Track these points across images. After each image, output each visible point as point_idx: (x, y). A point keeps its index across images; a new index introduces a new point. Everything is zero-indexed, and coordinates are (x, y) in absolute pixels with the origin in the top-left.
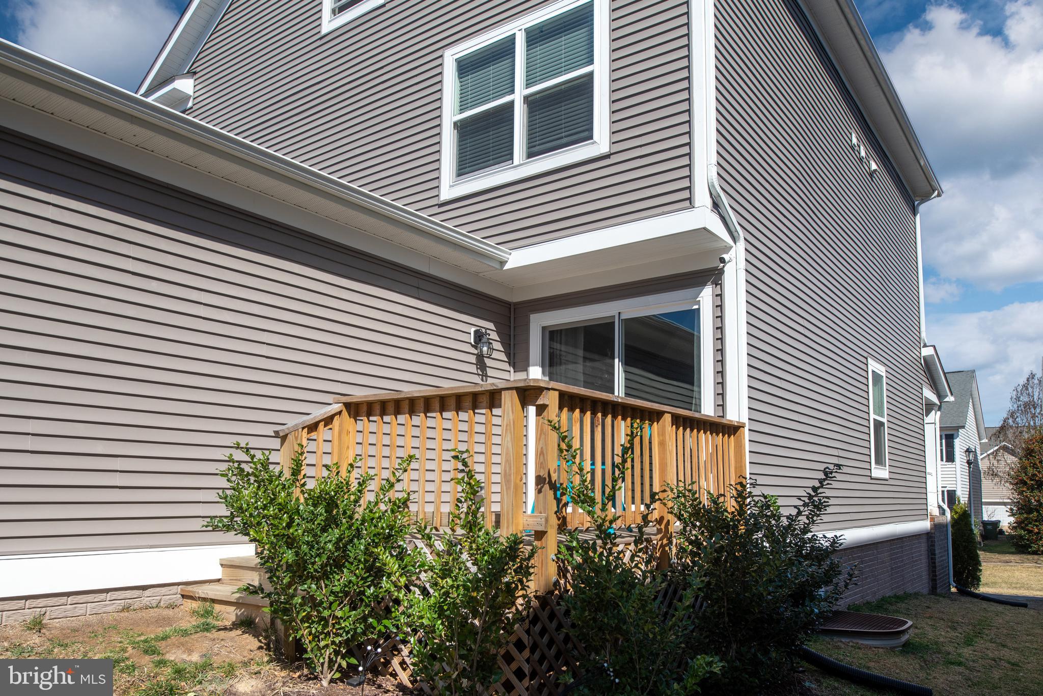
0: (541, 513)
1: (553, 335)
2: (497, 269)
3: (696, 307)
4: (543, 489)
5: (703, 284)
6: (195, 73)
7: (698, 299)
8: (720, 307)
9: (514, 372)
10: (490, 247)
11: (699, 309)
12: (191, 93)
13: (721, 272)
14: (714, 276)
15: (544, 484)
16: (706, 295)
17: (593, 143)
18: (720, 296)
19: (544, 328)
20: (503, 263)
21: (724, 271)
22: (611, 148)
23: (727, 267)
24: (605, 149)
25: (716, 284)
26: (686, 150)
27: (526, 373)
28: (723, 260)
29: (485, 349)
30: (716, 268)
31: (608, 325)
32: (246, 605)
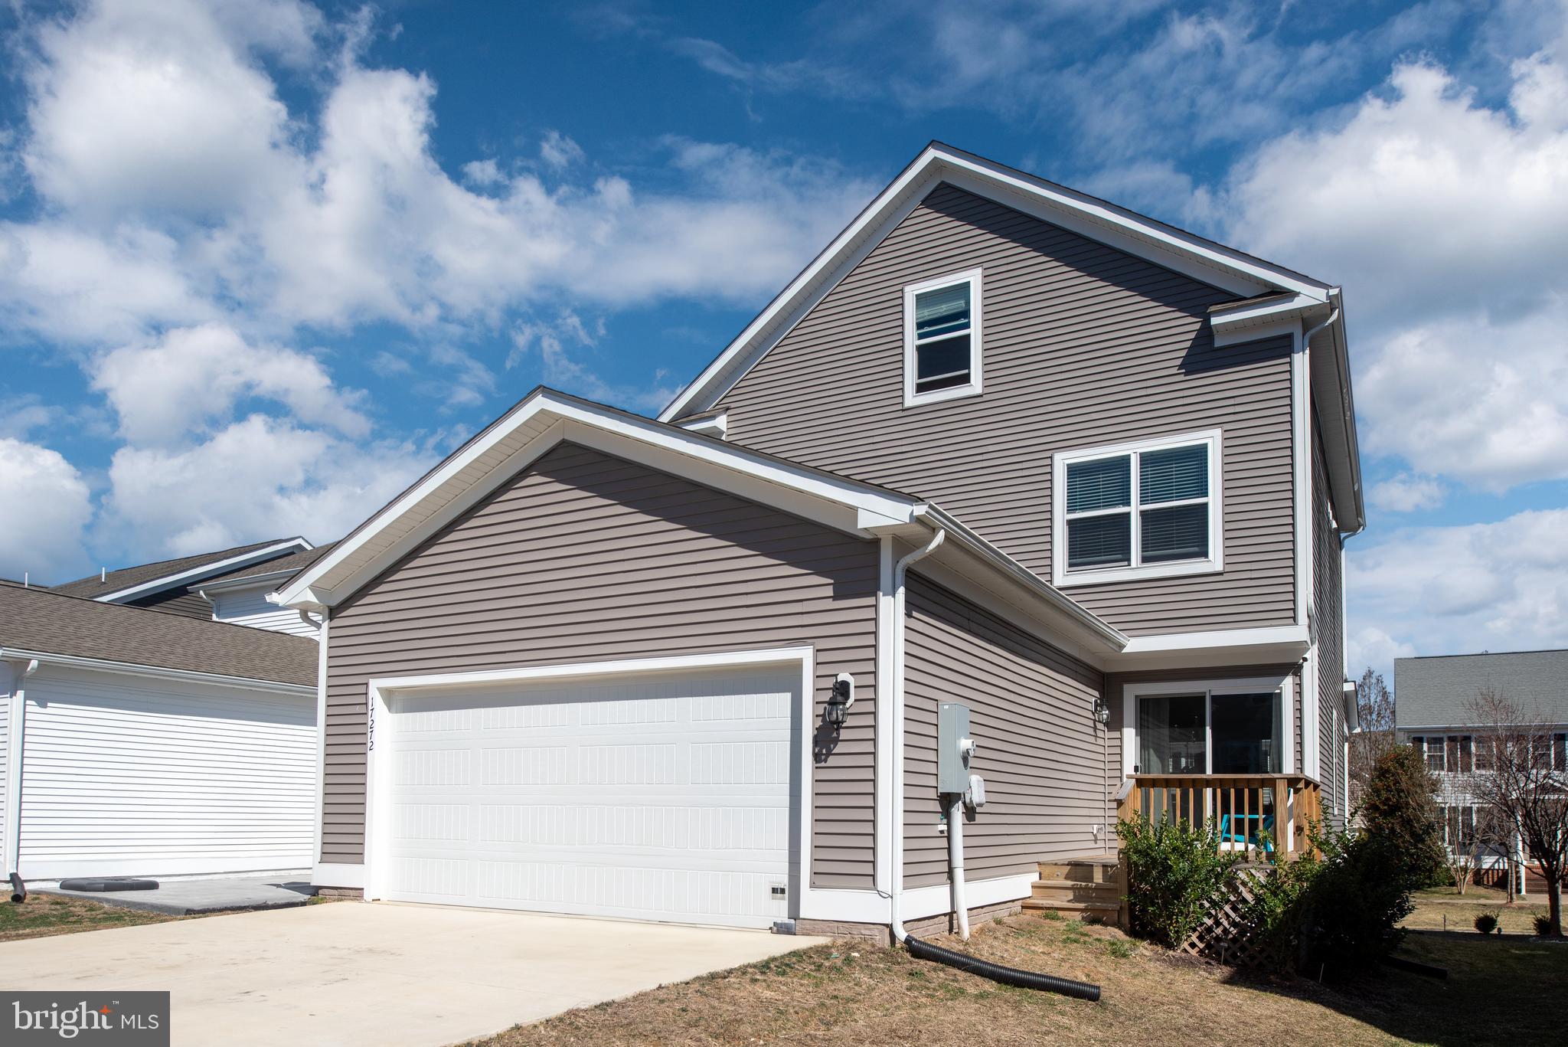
1: (1143, 703)
2: (1116, 651)
3: (1279, 691)
5: (1286, 674)
6: (728, 409)
7: (1281, 686)
8: (1299, 693)
9: (1108, 733)
10: (1113, 631)
11: (1280, 694)
12: (725, 430)
13: (1301, 667)
14: (1295, 669)
16: (1288, 684)
17: (1208, 561)
18: (1300, 685)
19: (1136, 696)
20: (1122, 647)
21: (1303, 667)
22: (1224, 568)
23: (1305, 664)
24: (1219, 568)
25: (1296, 676)
26: (1291, 580)
27: (1119, 733)
28: (1305, 660)
29: (1105, 716)
30: (1296, 664)
31: (1199, 699)
32: (1094, 910)
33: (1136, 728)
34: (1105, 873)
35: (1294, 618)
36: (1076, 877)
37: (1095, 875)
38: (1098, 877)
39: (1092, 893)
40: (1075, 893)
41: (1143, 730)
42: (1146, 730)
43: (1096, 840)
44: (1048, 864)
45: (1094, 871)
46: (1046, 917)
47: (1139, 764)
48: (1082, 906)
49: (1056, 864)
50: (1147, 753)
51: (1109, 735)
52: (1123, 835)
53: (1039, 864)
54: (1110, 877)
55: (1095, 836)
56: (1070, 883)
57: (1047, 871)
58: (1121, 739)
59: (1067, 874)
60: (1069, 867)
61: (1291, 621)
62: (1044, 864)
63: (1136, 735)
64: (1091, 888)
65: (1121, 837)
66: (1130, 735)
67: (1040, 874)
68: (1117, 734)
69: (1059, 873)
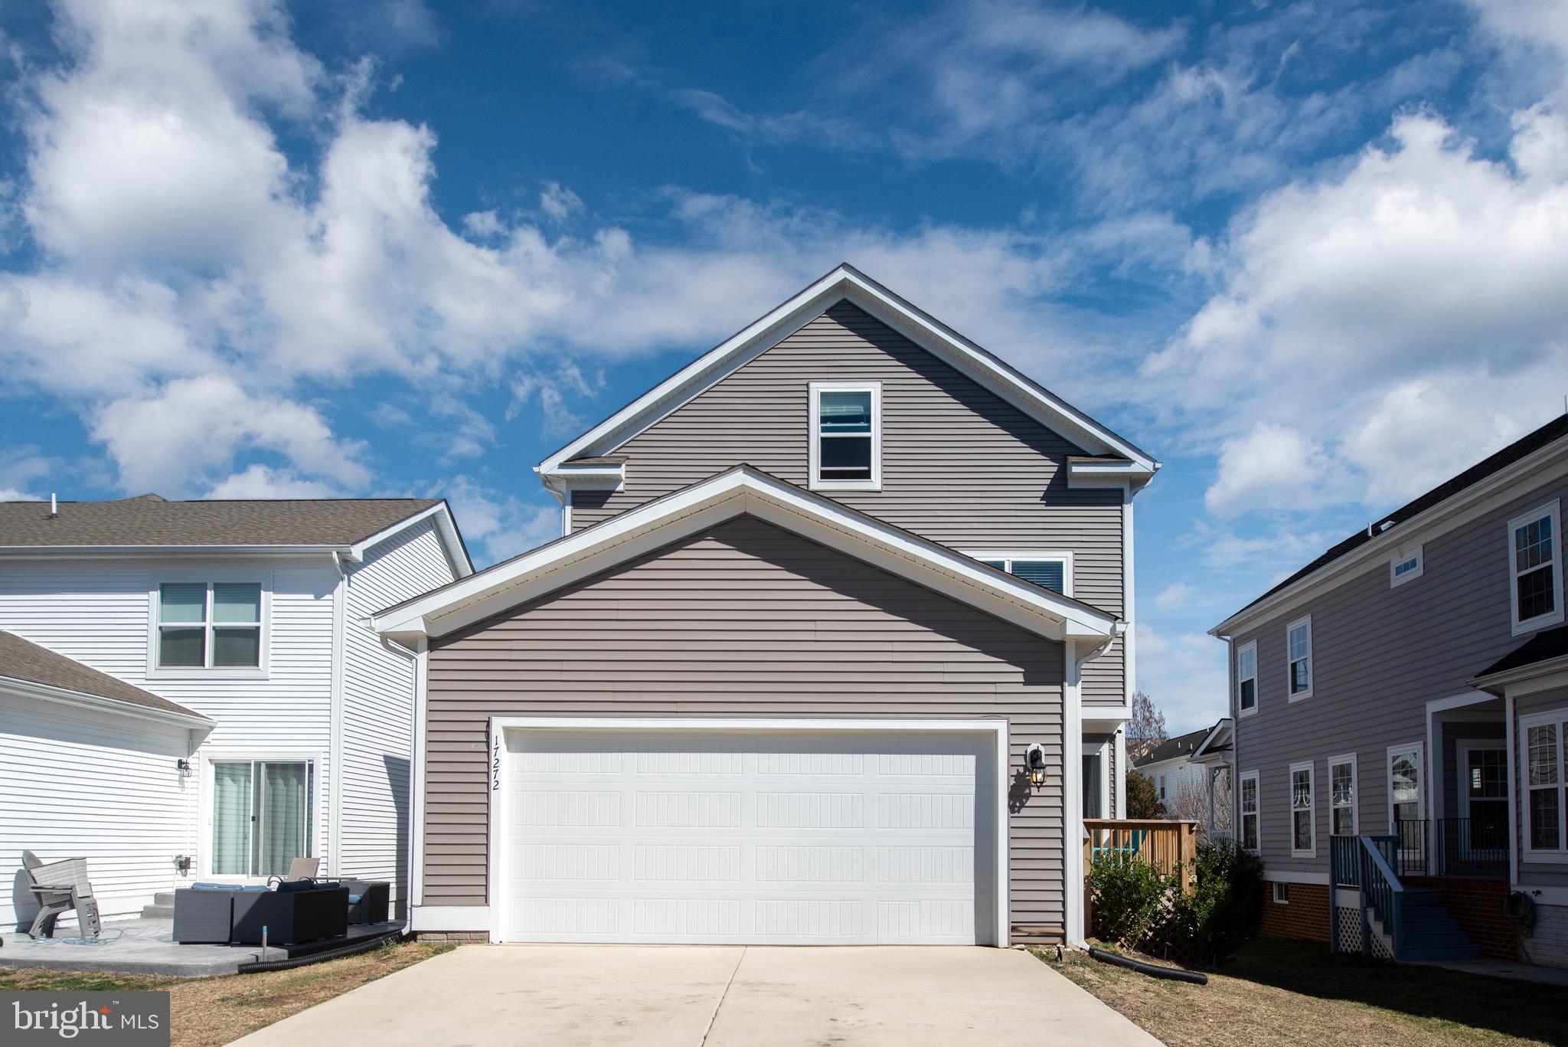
3: (1098, 754)
5: (1104, 742)
8: (1113, 756)
11: (1099, 757)
13: (1115, 737)
14: (1111, 738)
18: (1114, 750)
28: (1119, 731)
35: (1124, 701)
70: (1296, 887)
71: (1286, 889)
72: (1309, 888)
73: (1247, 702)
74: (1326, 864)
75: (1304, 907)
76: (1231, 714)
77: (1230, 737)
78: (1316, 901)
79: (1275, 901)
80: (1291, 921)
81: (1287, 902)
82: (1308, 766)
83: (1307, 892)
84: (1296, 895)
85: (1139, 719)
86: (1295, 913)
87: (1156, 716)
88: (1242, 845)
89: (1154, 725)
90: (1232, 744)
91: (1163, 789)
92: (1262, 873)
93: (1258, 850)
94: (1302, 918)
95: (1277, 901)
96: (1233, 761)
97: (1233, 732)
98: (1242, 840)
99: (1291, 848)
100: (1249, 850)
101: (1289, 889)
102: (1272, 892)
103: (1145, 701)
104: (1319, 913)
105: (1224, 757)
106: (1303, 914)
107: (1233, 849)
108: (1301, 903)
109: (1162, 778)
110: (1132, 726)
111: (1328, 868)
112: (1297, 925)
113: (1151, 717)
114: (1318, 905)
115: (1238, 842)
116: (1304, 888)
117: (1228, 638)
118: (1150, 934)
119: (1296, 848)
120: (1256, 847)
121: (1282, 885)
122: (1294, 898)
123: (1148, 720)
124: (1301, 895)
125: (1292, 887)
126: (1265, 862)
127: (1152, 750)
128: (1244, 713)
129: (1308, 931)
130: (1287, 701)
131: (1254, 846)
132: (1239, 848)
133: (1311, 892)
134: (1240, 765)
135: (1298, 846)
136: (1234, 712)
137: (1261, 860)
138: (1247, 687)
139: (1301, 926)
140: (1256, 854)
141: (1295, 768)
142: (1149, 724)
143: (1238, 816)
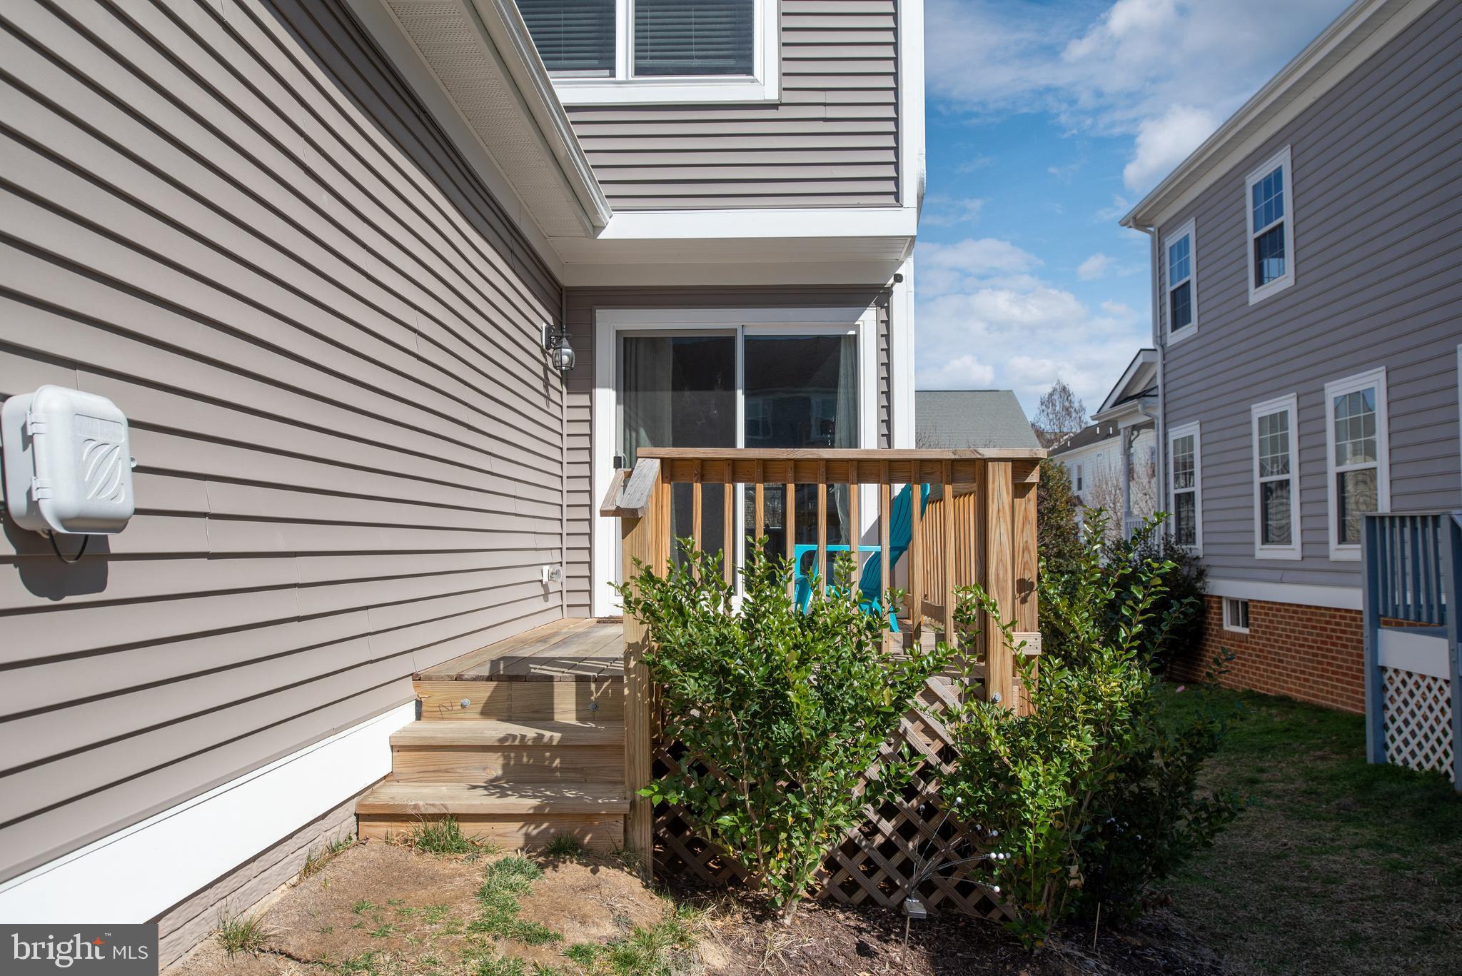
0: (1026, 631)
1: (630, 344)
2: (590, 236)
3: (852, 333)
4: (1029, 598)
5: (866, 305)
7: (857, 323)
8: (886, 337)
9: (568, 393)
11: (855, 338)
13: (888, 292)
14: (879, 295)
15: (1031, 590)
16: (868, 319)
17: (752, 82)
18: (887, 323)
19: (618, 332)
20: (597, 228)
21: (892, 292)
22: (780, 95)
23: (897, 288)
24: (772, 94)
25: (882, 307)
26: (890, 127)
27: (587, 397)
28: (899, 278)
29: (565, 358)
30: (882, 287)
31: (724, 343)
32: (560, 815)
33: (617, 390)
34: (582, 696)
35: (897, 195)
36: (509, 709)
37: (556, 701)
38: (566, 708)
39: (552, 759)
40: (507, 758)
41: (628, 393)
42: (633, 394)
43: (546, 596)
44: (440, 679)
45: (556, 690)
46: (429, 844)
47: (621, 454)
48: (526, 804)
49: (459, 678)
50: (634, 435)
51: (568, 400)
52: (644, 610)
53: (416, 678)
54: (596, 707)
55: (545, 587)
56: (495, 730)
57: (435, 695)
58: (591, 408)
59: (487, 704)
60: (493, 685)
61: (891, 199)
62: (429, 678)
63: (618, 402)
64: (548, 747)
65: (639, 614)
66: (606, 401)
67: (419, 704)
68: (583, 400)
69: (467, 701)
70: (1263, 608)
71: (1244, 609)
72: (1286, 611)
73: (1180, 318)
74: (1359, 572)
75: (1276, 641)
76: (1155, 342)
77: (1154, 377)
78: (1300, 632)
79: (1226, 628)
80: (1254, 662)
81: (1246, 631)
82: (1287, 403)
83: (1283, 617)
84: (1263, 620)
85: (1057, 408)
86: (1261, 651)
87: (1076, 405)
88: (1173, 540)
89: (1074, 415)
90: (1157, 387)
91: (1080, 480)
92: (1205, 583)
93: (1198, 548)
94: (1273, 659)
95: (1228, 627)
96: (1159, 413)
97: (1158, 368)
98: (1173, 531)
99: (1253, 543)
100: (1184, 547)
101: (1250, 609)
102: (1221, 614)
103: (1064, 389)
104: (1306, 653)
105: (1144, 408)
106: (1276, 654)
107: (1159, 546)
108: (1271, 634)
109: (1079, 467)
110: (1051, 416)
111: (1363, 578)
112: (1265, 670)
113: (1071, 407)
114: (1306, 640)
115: (1166, 534)
116: (1278, 610)
117: (1152, 229)
118: (887, 827)
119: (1263, 544)
120: (1194, 542)
121: (1237, 602)
122: (1260, 626)
123: (1067, 409)
124: (1271, 621)
125: (1255, 607)
126: (1208, 566)
127: (1071, 439)
128: (1173, 338)
129: (1286, 682)
130: (1247, 302)
131: (1191, 537)
132: (1167, 543)
133: (1291, 618)
134: (1170, 417)
135: (1266, 540)
136: (1160, 338)
137: (1203, 563)
138: (1180, 298)
139: (1273, 672)
140: (1194, 553)
141: (1261, 410)
142: (1069, 414)
143: (1167, 495)
